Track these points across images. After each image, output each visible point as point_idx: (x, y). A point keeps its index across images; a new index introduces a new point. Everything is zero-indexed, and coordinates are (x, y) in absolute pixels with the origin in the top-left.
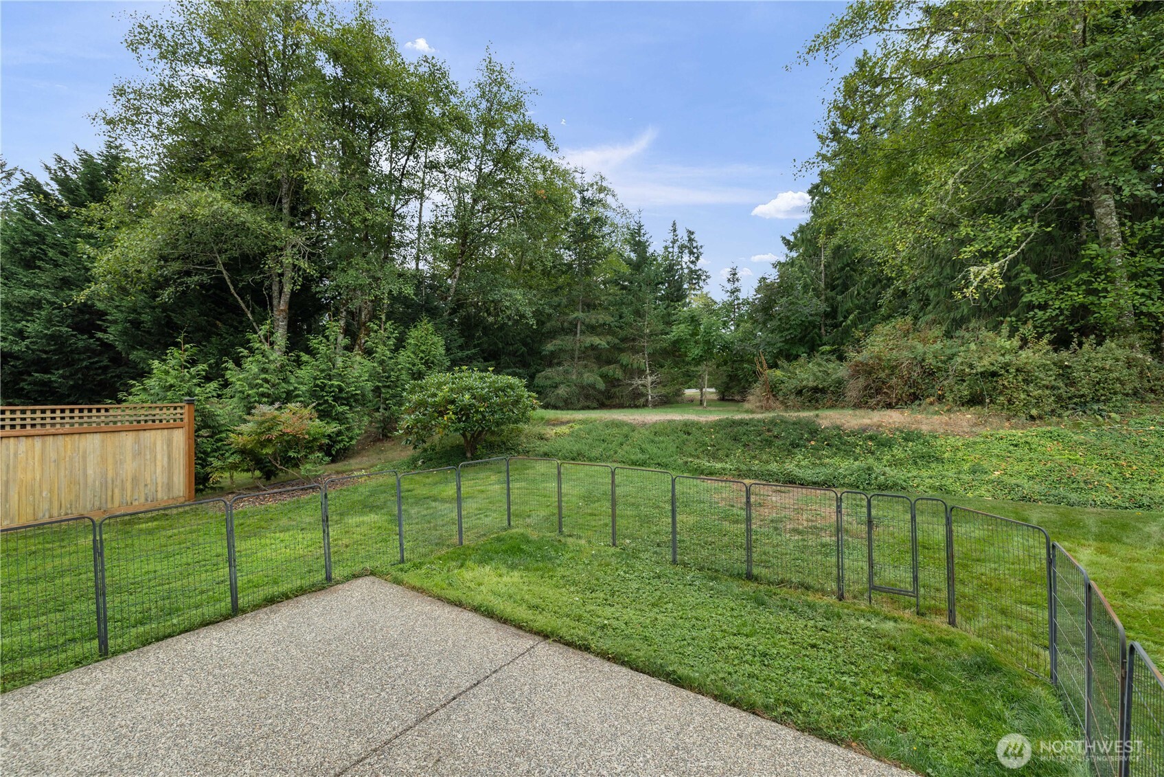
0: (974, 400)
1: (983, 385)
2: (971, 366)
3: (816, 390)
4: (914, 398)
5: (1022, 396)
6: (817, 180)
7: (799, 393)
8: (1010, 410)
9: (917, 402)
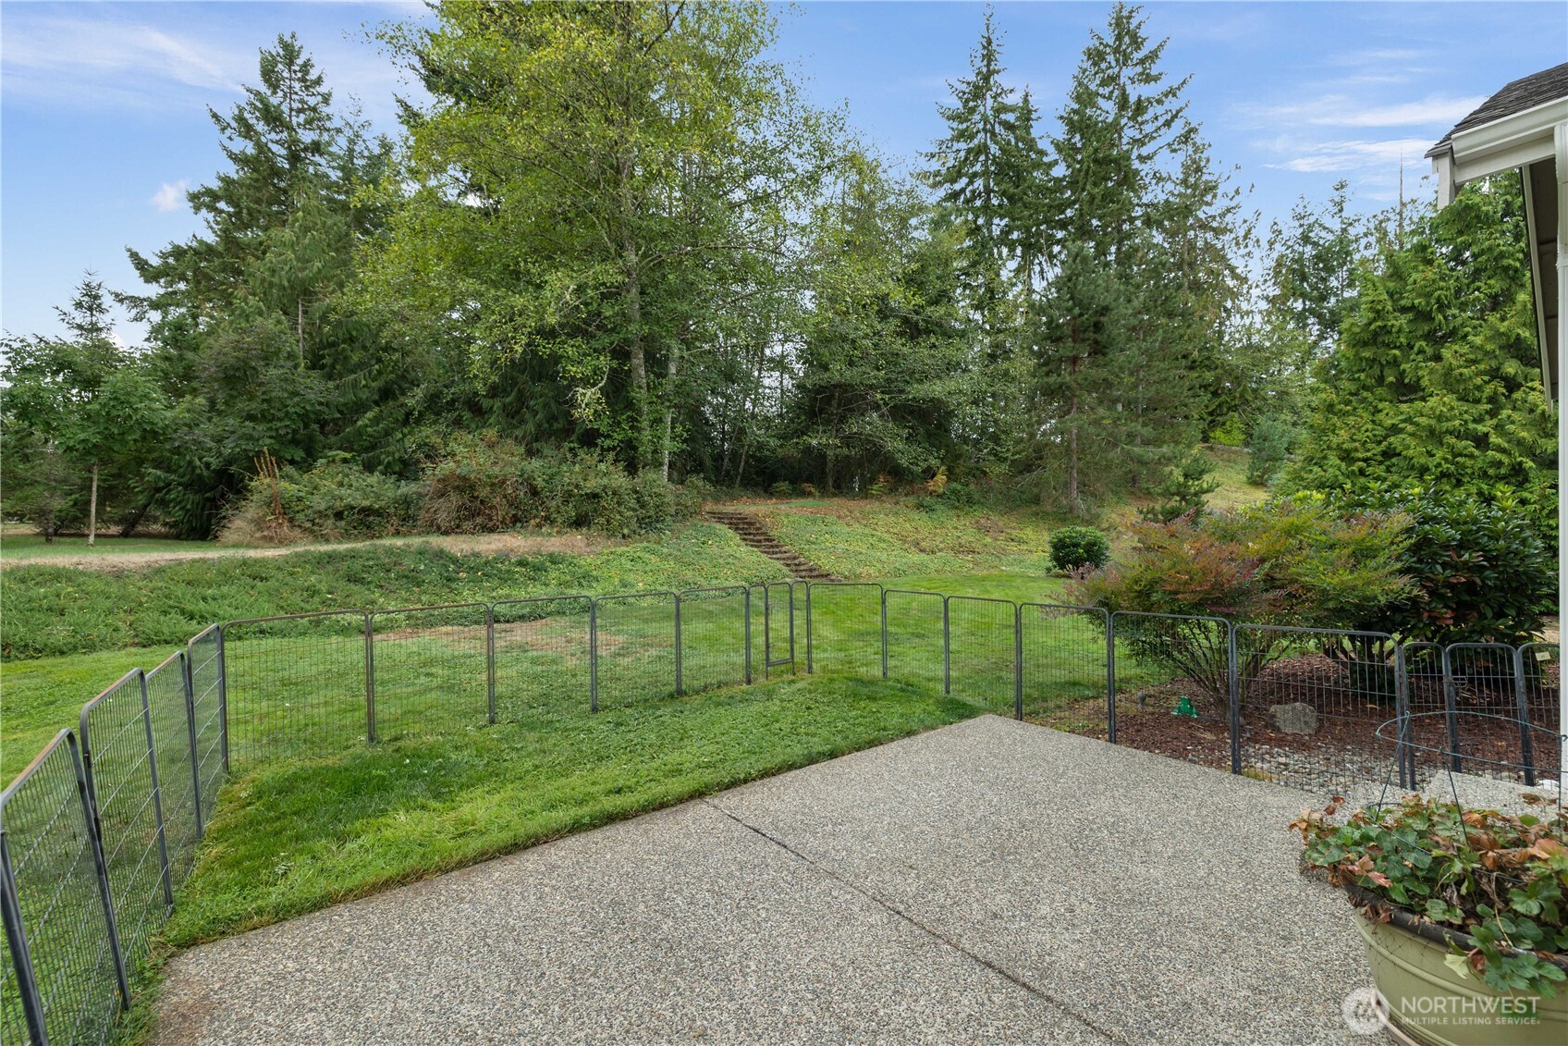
0: (580, 522)
1: (587, 507)
2: (577, 486)
3: (367, 511)
4: (516, 521)
5: (618, 517)
6: (215, 185)
7: (339, 516)
8: (610, 531)
9: (519, 525)
